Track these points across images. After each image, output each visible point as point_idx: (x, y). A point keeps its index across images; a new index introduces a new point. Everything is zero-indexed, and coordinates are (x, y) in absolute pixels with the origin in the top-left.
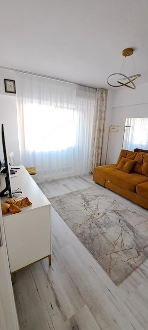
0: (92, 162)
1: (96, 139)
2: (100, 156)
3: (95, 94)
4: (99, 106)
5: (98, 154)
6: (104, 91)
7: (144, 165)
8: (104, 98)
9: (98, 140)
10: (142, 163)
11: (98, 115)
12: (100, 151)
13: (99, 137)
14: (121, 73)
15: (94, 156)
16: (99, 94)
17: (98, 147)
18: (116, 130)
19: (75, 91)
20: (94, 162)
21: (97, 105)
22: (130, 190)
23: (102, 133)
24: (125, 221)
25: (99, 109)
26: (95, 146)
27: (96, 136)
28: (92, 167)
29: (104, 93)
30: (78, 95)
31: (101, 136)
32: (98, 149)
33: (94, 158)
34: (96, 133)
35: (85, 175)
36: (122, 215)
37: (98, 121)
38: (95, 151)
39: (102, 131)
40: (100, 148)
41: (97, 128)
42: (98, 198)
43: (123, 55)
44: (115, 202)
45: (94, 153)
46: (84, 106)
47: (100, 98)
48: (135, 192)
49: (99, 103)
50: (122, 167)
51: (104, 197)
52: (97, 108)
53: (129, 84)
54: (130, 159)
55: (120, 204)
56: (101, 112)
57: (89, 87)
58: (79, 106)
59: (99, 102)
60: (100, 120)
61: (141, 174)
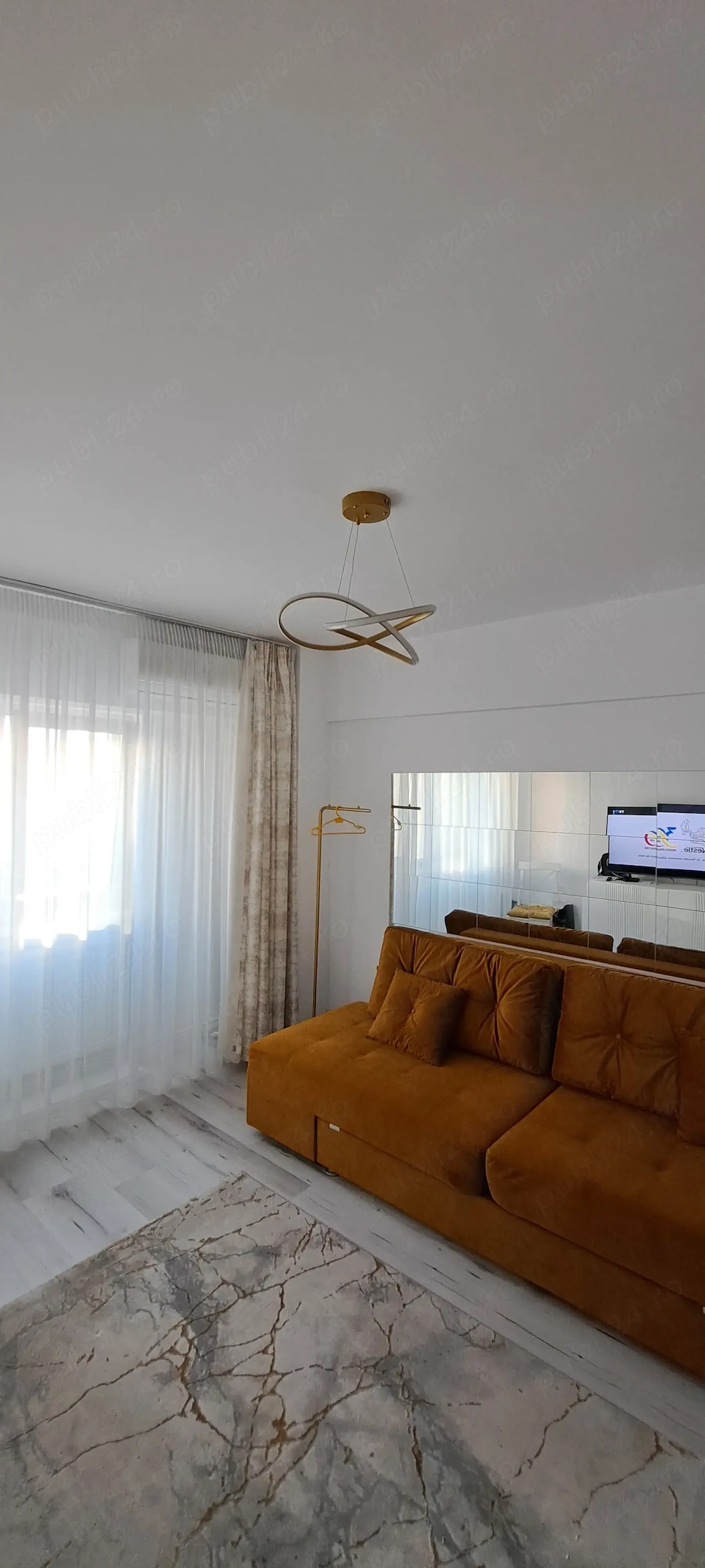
0: (242, 1004)
1: (254, 877)
2: (280, 963)
3: (236, 662)
4: (260, 718)
5: (271, 953)
6: (282, 652)
7: (504, 1009)
8: (285, 682)
9: (268, 879)
10: (492, 1002)
11: (260, 757)
12: (281, 935)
13: (274, 864)
14: (343, 593)
15: (251, 968)
16: (256, 665)
17: (271, 917)
18: (351, 828)
19: (132, 648)
20: (250, 1002)
21: (254, 710)
22: (455, 1179)
23: (283, 846)
24: (454, 1455)
25: (260, 727)
26: (253, 911)
27: (255, 858)
28: (242, 1032)
29: (282, 661)
30: (151, 665)
31: (282, 859)
32: (272, 924)
33: (251, 979)
34: (256, 847)
35: (202, 1085)
36: (433, 1389)
37: (258, 784)
38: (252, 940)
39: (282, 832)
40: (280, 921)
41: (257, 820)
42: (275, 1274)
43: (348, 514)
44: (381, 1277)
45: (251, 952)
46: (184, 716)
47: (262, 678)
48: (484, 1192)
49: (260, 704)
50: (398, 1026)
51: (310, 1256)
52: (253, 726)
53: (388, 642)
54: (432, 977)
55: (409, 1293)
56: (273, 744)
57: (208, 631)
58: (157, 713)
59: (260, 695)
60: (271, 780)
61: (494, 1059)
